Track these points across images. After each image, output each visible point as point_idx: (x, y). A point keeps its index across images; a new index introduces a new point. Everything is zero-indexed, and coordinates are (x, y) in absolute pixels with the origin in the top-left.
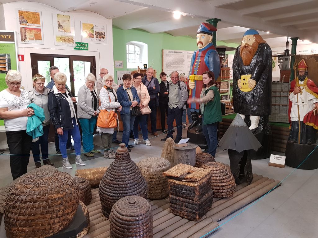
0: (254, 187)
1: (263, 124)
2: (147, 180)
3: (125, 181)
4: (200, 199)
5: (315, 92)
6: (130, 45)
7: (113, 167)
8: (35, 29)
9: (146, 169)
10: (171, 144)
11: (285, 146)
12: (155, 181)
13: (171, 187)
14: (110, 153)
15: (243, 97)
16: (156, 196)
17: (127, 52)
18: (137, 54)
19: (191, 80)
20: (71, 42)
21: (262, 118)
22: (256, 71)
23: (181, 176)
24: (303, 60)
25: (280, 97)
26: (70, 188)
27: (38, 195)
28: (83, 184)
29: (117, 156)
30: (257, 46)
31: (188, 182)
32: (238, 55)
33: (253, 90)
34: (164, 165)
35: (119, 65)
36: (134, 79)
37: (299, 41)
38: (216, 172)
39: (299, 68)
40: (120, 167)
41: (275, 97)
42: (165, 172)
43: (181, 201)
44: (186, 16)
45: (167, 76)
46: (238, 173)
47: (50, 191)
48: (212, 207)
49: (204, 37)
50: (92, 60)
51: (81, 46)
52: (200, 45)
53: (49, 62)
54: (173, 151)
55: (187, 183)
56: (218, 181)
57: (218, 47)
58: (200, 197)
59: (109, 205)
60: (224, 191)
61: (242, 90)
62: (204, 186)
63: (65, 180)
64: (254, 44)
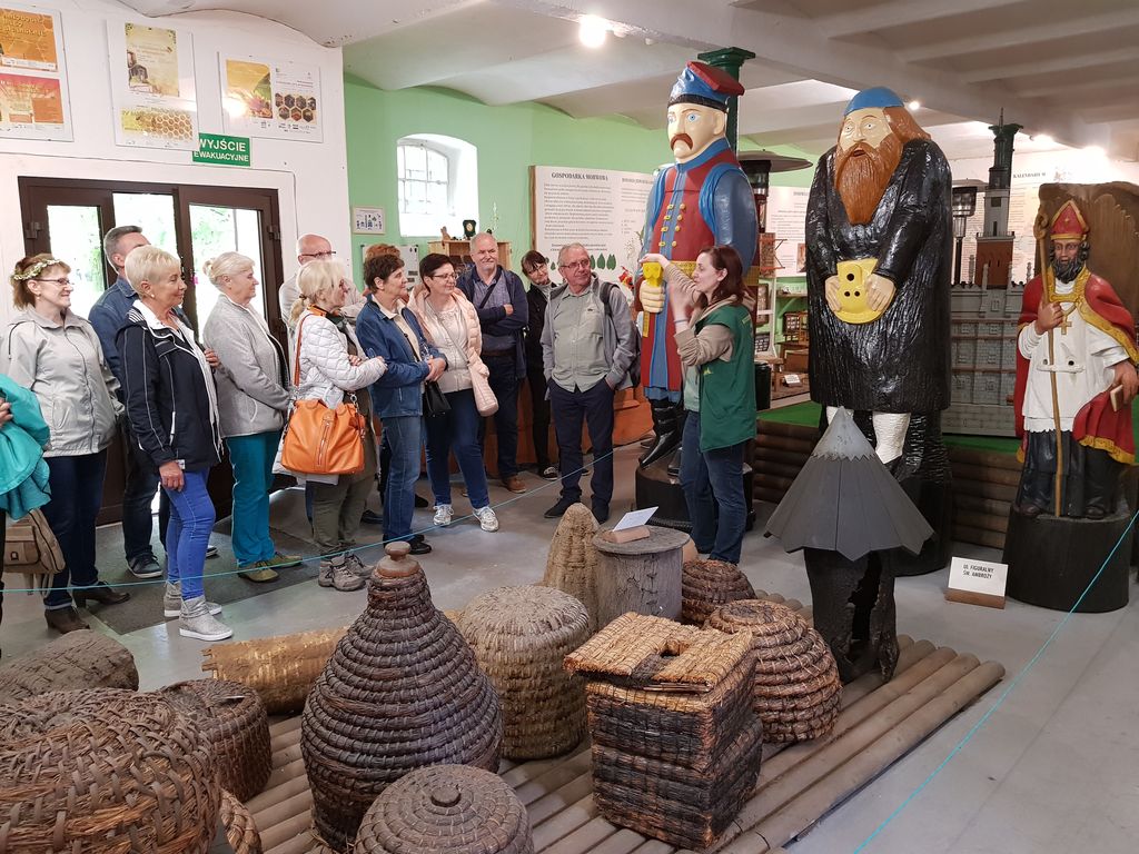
0: (907, 692)
1: (920, 444)
2: (498, 686)
3: (413, 702)
4: (717, 759)
5: (1114, 324)
6: (407, 148)
7: (361, 643)
8: (34, 80)
9: (494, 639)
10: (583, 531)
11: (1003, 524)
12: (528, 689)
13: (597, 713)
14: (343, 565)
15: (846, 342)
16: (533, 745)
17: (400, 175)
18: (439, 183)
19: (651, 278)
20: (182, 132)
21: (919, 421)
22: (894, 246)
23: (639, 667)
24: (1072, 202)
25: (975, 339)
26: (172, 774)
27: (20, 819)
28: (235, 711)
29: (374, 597)
30: (899, 152)
31: (669, 694)
32: (825, 184)
33: (885, 318)
34: (566, 621)
35: (370, 225)
36: (427, 279)
37: (1020, 140)
38: (767, 641)
39: (1055, 233)
40: (391, 642)
41: (958, 340)
42: (572, 655)
43: (639, 771)
44: (628, 36)
45: (549, 265)
46: (845, 639)
47: (78, 794)
48: (760, 783)
49: (697, 117)
50: (265, 203)
51: (219, 151)
52: (680, 147)
53: (94, 210)
54: (590, 556)
55: (663, 698)
56: (778, 678)
57: (745, 157)
58: (716, 754)
59: (344, 803)
60: (799, 715)
61: (843, 316)
62: (730, 709)
63: (151, 734)
64: (885, 144)
